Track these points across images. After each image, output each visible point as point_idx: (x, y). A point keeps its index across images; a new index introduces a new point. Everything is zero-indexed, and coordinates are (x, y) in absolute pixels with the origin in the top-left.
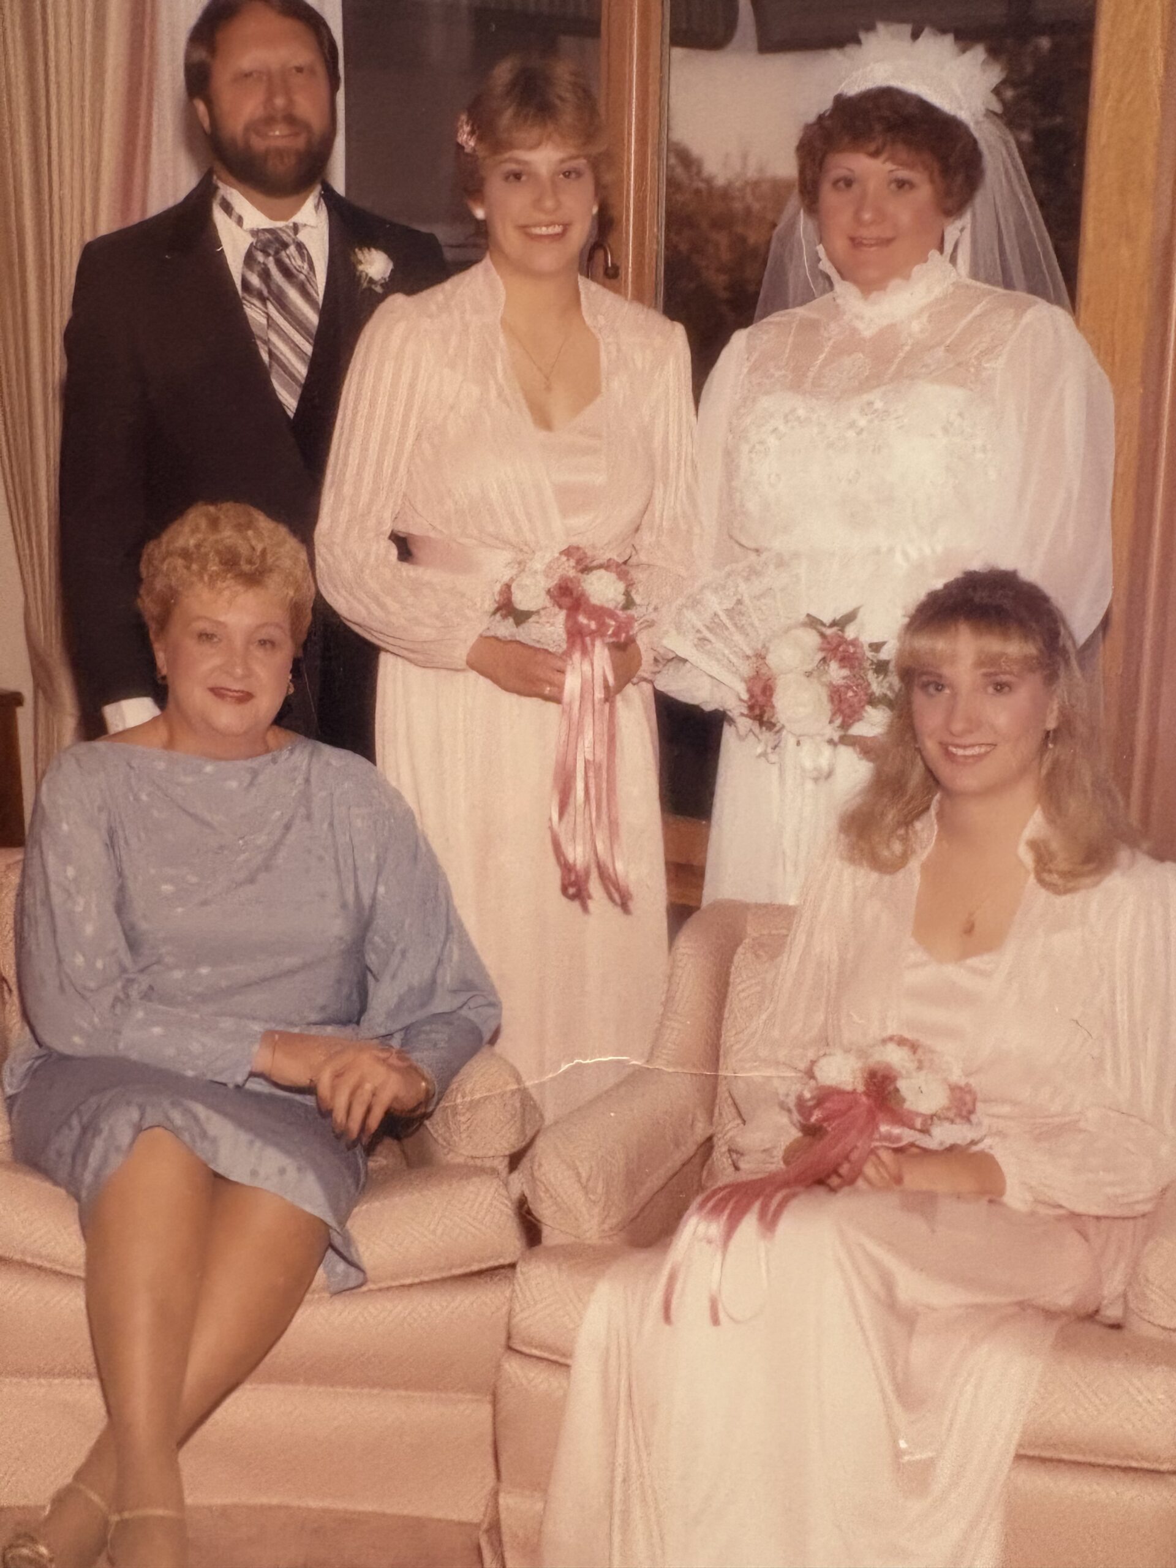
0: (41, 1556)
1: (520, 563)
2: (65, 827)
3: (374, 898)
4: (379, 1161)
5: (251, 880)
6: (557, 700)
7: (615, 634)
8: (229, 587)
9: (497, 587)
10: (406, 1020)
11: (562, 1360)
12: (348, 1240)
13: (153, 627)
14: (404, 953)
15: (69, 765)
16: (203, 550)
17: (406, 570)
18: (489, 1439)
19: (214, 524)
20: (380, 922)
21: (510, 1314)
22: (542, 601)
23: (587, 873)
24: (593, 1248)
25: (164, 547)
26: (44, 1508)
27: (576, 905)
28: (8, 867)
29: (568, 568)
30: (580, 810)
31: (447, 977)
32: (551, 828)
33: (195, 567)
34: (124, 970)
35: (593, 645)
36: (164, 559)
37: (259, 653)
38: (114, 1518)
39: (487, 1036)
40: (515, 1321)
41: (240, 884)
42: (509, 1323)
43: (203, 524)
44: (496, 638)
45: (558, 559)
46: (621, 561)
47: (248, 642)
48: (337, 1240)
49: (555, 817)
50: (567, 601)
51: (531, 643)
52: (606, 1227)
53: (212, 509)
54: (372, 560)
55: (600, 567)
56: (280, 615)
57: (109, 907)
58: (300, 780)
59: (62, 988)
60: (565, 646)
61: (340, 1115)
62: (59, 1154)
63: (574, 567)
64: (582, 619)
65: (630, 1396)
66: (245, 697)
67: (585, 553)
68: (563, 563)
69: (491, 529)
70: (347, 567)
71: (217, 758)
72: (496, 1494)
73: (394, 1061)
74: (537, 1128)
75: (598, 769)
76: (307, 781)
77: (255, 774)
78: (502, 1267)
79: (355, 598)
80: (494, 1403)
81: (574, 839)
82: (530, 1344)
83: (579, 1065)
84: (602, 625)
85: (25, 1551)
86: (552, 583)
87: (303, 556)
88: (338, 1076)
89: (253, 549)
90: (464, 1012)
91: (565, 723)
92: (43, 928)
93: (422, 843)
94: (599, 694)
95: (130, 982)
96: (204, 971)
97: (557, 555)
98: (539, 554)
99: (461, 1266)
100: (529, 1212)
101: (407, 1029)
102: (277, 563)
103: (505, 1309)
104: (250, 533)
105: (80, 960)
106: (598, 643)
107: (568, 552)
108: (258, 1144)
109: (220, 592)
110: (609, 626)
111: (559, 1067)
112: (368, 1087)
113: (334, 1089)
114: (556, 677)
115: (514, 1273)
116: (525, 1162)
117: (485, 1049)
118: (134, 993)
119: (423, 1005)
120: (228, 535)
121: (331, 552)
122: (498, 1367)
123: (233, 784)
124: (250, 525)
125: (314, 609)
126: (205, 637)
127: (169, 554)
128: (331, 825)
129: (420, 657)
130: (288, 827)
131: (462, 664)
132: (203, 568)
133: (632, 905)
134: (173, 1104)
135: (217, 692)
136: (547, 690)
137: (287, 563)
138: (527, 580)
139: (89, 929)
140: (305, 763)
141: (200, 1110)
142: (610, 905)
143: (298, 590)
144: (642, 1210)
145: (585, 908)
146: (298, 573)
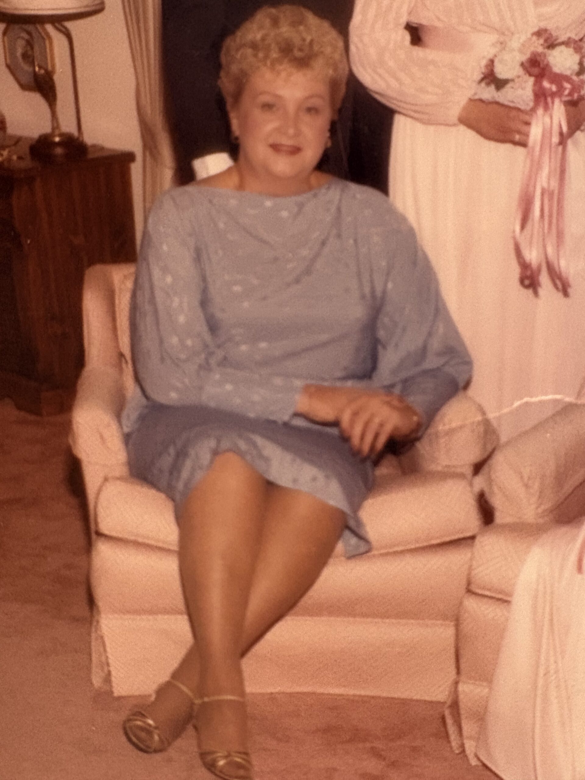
0: (150, 725)
1: (501, 43)
2: (165, 248)
3: (384, 292)
4: (383, 470)
5: (297, 281)
6: (523, 144)
7: (570, 94)
8: (285, 68)
9: (484, 62)
10: (404, 375)
11: (505, 598)
12: (359, 522)
13: (229, 101)
14: (404, 330)
15: (168, 204)
16: (266, 42)
17: (418, 52)
18: (453, 650)
19: (275, 22)
20: (388, 308)
21: (470, 568)
22: (519, 71)
23: (539, 270)
24: (530, 525)
25: (238, 40)
26: (150, 696)
27: (530, 292)
28: (125, 277)
29: (538, 46)
30: (536, 225)
31: (435, 344)
32: (514, 238)
33: (261, 55)
34: (206, 346)
35: (553, 103)
36: (238, 50)
37: (306, 118)
38: (198, 701)
39: (462, 384)
40: (473, 573)
41: (288, 285)
42: (469, 574)
43: (267, 22)
44: (481, 100)
45: (530, 39)
46: (577, 38)
47: (299, 109)
48: (352, 523)
49: (518, 228)
50: (536, 71)
51: (506, 103)
52: (540, 510)
53: (273, 11)
54: (391, 46)
55: (563, 43)
56: (322, 89)
57: (196, 303)
58: (333, 209)
59: (162, 359)
60: (532, 104)
61: (356, 441)
62: (161, 471)
63: (542, 45)
64: (546, 84)
65: (551, 620)
66: (296, 150)
67: (550, 34)
68: (534, 42)
69: (481, 18)
70: (372, 51)
71: (275, 195)
72: (456, 683)
73: (395, 403)
74: (493, 446)
75: (551, 194)
76: (339, 209)
77: (301, 206)
78: (464, 539)
79: (377, 73)
80: (457, 626)
81: (531, 243)
82: (484, 588)
83: (527, 403)
84: (561, 89)
85: (139, 723)
86: (524, 58)
87: (341, 44)
88: (355, 414)
89: (304, 40)
90: (447, 369)
91: (528, 162)
92: (150, 319)
93: (420, 253)
94: (555, 139)
95: (211, 354)
96: (263, 345)
97: (529, 35)
98: (517, 36)
99: (438, 538)
100: (486, 502)
101: (405, 381)
102: (322, 49)
103: (466, 566)
104: (302, 28)
105: (175, 340)
106: (557, 101)
107: (539, 34)
108: (298, 461)
109: (279, 73)
110: (565, 89)
111: (512, 404)
112: (377, 420)
113: (352, 422)
114: (524, 128)
115: (473, 543)
116: (486, 468)
117: (461, 394)
118: (213, 361)
119: (417, 364)
120: (285, 30)
121: (361, 41)
122: (461, 603)
123: (285, 214)
124: (301, 21)
125: (348, 84)
126: (268, 107)
127: (243, 45)
128: (355, 241)
129: (425, 117)
130: (323, 243)
131: (455, 120)
132: (266, 57)
133: (570, 290)
134: (240, 436)
135: (276, 147)
136: (517, 137)
137: (328, 50)
138: (507, 56)
139: (182, 319)
140: (338, 197)
141: (259, 440)
142: (554, 290)
143: (335, 69)
144: (566, 499)
145: (536, 293)
146: (337, 56)
